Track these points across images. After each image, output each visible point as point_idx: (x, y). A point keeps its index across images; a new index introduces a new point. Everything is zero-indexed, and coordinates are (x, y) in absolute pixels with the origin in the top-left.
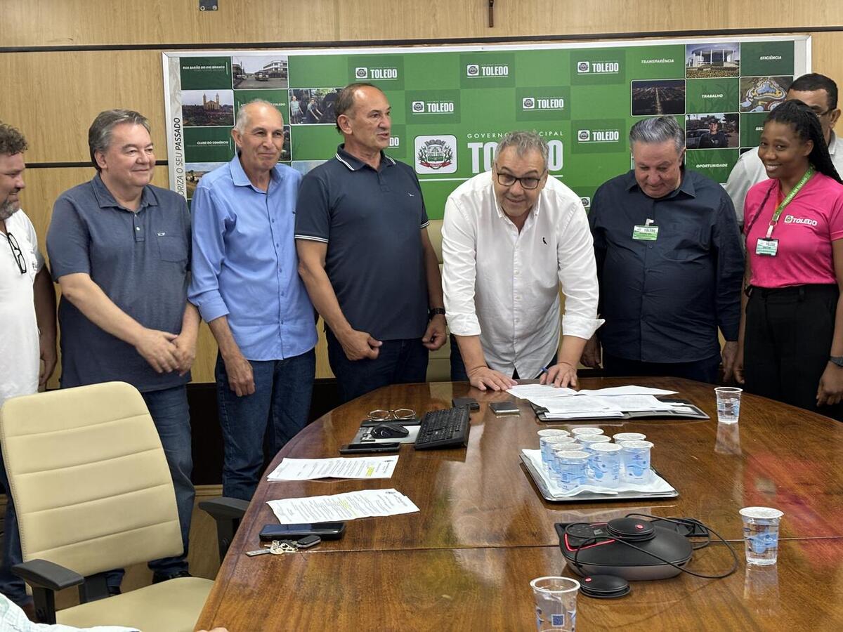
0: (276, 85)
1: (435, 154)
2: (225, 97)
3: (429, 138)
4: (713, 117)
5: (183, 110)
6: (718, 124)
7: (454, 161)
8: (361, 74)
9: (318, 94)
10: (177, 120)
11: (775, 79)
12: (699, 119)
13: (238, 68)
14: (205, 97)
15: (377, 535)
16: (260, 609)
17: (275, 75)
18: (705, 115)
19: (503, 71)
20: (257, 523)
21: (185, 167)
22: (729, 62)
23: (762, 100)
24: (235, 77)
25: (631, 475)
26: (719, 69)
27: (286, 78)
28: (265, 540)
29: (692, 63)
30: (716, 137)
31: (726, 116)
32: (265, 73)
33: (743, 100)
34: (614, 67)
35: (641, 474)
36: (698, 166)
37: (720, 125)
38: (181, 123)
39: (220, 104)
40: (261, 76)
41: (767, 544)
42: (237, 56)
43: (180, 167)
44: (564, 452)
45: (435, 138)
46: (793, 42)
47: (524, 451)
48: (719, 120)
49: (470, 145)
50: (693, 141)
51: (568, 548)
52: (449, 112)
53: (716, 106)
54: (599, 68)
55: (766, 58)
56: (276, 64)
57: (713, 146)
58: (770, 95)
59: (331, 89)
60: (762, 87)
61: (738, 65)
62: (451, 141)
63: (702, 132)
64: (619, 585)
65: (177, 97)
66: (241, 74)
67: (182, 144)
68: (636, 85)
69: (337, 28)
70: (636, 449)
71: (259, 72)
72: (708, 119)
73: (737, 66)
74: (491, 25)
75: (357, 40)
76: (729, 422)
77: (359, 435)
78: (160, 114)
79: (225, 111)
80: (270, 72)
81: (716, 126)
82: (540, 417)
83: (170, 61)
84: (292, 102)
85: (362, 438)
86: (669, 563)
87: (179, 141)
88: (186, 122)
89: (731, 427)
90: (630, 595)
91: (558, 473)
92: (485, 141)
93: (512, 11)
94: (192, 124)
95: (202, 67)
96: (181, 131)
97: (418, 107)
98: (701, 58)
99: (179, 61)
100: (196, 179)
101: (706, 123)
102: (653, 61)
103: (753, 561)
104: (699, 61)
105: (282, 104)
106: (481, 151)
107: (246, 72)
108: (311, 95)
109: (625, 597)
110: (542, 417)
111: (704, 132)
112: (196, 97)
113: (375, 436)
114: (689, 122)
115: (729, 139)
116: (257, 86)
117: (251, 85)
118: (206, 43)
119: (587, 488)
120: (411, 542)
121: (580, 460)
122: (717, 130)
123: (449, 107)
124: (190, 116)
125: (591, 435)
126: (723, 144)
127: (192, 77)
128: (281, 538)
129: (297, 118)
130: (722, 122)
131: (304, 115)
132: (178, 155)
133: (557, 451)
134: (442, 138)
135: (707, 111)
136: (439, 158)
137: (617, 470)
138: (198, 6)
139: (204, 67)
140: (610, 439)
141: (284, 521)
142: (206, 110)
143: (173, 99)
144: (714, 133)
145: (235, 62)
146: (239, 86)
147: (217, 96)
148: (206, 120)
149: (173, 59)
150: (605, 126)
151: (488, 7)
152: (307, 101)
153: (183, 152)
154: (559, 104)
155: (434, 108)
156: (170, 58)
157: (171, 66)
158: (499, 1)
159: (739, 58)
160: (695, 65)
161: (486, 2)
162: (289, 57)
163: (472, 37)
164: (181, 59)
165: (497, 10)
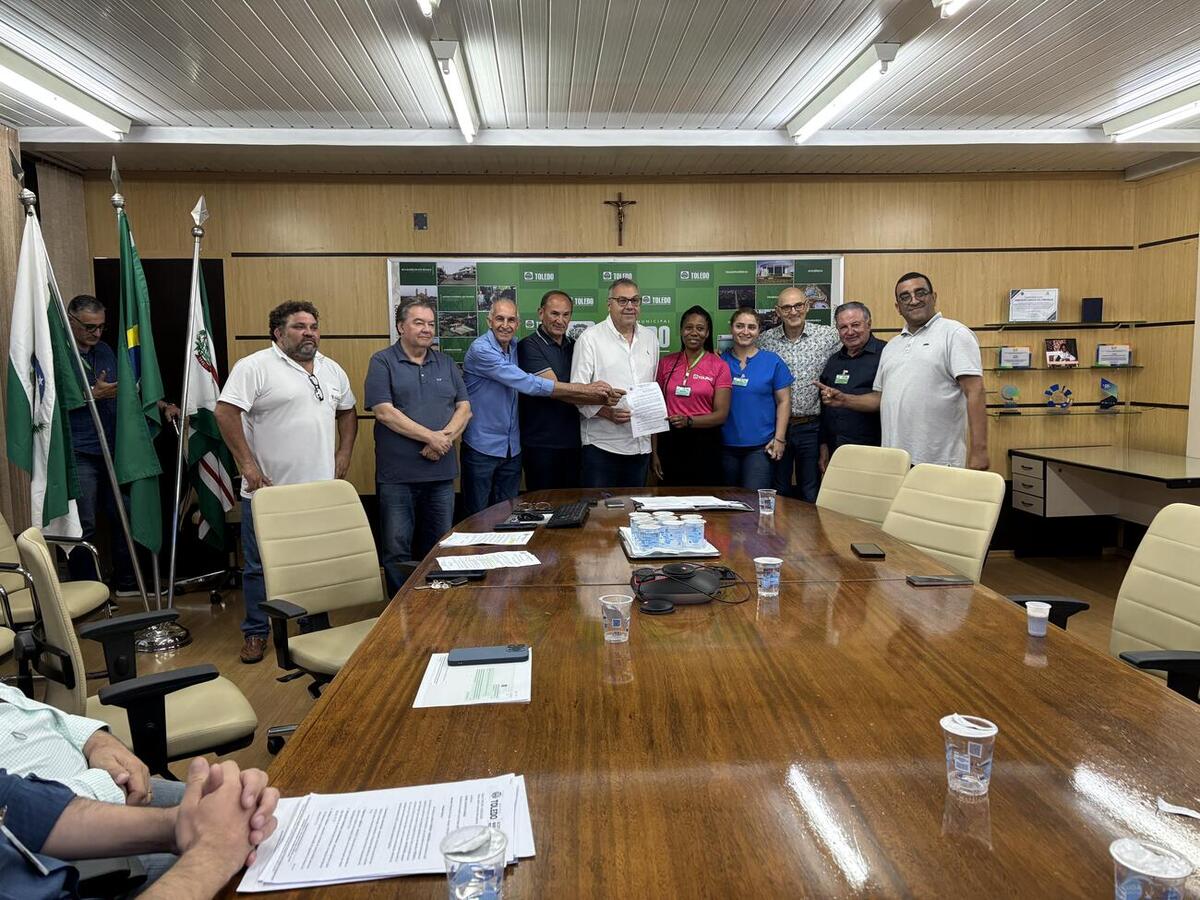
0: (467, 282)
2: (432, 291)
3: (576, 323)
9: (498, 290)
11: (818, 286)
13: (441, 270)
15: (509, 578)
16: (417, 621)
17: (467, 276)
18: (769, 311)
19: (628, 276)
20: (426, 571)
22: (786, 273)
24: (439, 277)
26: (779, 278)
27: (475, 278)
28: (429, 580)
29: (760, 274)
32: (460, 274)
34: (706, 276)
35: (697, 541)
40: (457, 276)
42: (441, 262)
45: (581, 323)
46: (829, 262)
47: (620, 528)
51: (636, 583)
52: (590, 304)
54: (696, 276)
55: (812, 271)
56: (468, 268)
59: (507, 286)
61: (792, 275)
62: (590, 325)
63: (767, 322)
64: (667, 606)
65: (397, 290)
66: (443, 275)
68: (721, 288)
69: (512, 243)
71: (456, 274)
72: (771, 313)
73: (792, 277)
74: (620, 244)
75: (526, 252)
76: (767, 513)
77: (509, 519)
78: (385, 301)
80: (464, 274)
81: (776, 318)
82: (639, 508)
83: (392, 265)
84: (479, 295)
85: (511, 521)
86: (704, 593)
89: (769, 517)
90: (673, 612)
93: (635, 235)
95: (415, 269)
98: (766, 270)
99: (398, 265)
101: (769, 316)
102: (735, 272)
104: (765, 273)
105: (471, 297)
107: (447, 273)
109: (671, 613)
112: (410, 290)
113: (520, 520)
116: (455, 283)
117: (450, 283)
118: (419, 253)
119: (659, 550)
123: (590, 301)
125: (665, 516)
127: (408, 276)
128: (439, 579)
129: (482, 306)
134: (585, 323)
138: (413, 225)
139: (417, 270)
140: (678, 518)
141: (444, 569)
143: (394, 292)
144: (775, 323)
145: (439, 266)
146: (442, 283)
147: (426, 290)
149: (395, 264)
151: (618, 231)
152: (490, 295)
154: (667, 300)
155: (579, 301)
156: (393, 263)
157: (393, 268)
158: (626, 227)
159: (793, 270)
160: (762, 275)
161: (617, 227)
162: (478, 264)
163: (607, 251)
164: (401, 264)
165: (625, 233)
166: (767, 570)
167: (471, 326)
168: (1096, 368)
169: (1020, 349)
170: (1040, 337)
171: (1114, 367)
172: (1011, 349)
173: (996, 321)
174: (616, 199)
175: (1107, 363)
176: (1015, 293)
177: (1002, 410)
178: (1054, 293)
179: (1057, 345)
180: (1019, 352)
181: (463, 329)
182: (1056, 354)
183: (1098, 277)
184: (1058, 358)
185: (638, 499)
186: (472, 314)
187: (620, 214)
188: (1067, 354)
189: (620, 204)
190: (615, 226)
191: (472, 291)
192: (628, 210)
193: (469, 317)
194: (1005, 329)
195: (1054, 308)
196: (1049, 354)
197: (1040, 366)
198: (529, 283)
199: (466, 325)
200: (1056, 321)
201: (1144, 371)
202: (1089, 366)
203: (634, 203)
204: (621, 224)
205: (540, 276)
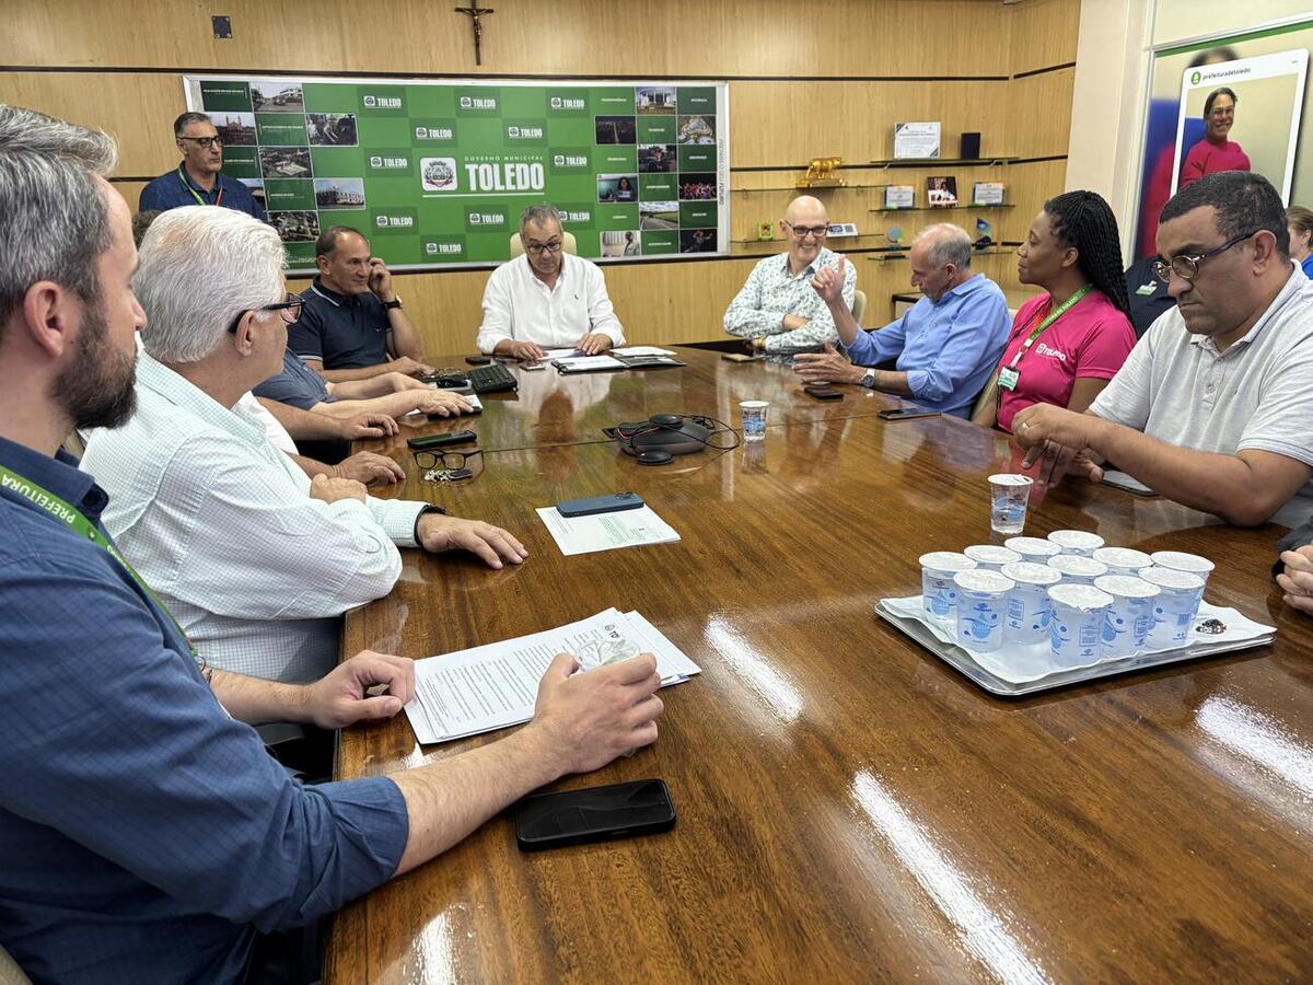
0: (291, 109)
1: (439, 174)
2: (247, 119)
3: (432, 160)
7: (455, 180)
8: (369, 102)
9: (333, 119)
11: (704, 118)
13: (256, 92)
14: (228, 119)
17: (291, 100)
18: (652, 146)
19: (491, 103)
22: (668, 103)
23: (695, 134)
24: (254, 101)
26: (661, 108)
27: (302, 103)
29: (640, 103)
30: (660, 164)
31: (668, 147)
32: (282, 98)
33: (679, 134)
34: (580, 104)
36: (648, 187)
37: (663, 154)
39: (242, 125)
40: (278, 101)
42: (255, 82)
45: (438, 160)
46: (714, 89)
48: (662, 150)
49: (467, 166)
50: (643, 166)
51: (623, 436)
52: (448, 137)
53: (659, 138)
54: (569, 104)
55: (696, 100)
56: (292, 90)
57: (659, 171)
58: (699, 130)
60: (693, 124)
61: (675, 105)
62: (451, 163)
64: (661, 456)
66: (260, 98)
68: (598, 119)
69: (344, 59)
71: (276, 97)
74: (478, 63)
75: (363, 71)
79: (248, 132)
80: (286, 97)
81: (660, 154)
82: (563, 370)
83: (191, 84)
84: (309, 125)
92: (479, 163)
93: (496, 52)
95: (222, 91)
97: (421, 133)
98: (647, 99)
99: (200, 84)
101: (653, 152)
102: (612, 100)
103: (748, 438)
104: (645, 101)
105: (300, 127)
106: (477, 171)
107: (265, 96)
109: (672, 463)
111: (652, 159)
114: (640, 151)
115: (670, 165)
116: (276, 109)
117: (270, 109)
118: (224, 68)
122: (661, 158)
123: (448, 134)
126: (666, 169)
127: (213, 99)
129: (315, 140)
131: (321, 137)
134: (443, 160)
136: (442, 177)
138: (212, 32)
139: (224, 91)
142: (231, 131)
144: (659, 160)
145: (252, 87)
146: (259, 109)
147: (239, 118)
148: (234, 140)
149: (194, 83)
150: (576, 153)
151: (475, 47)
152: (323, 124)
154: (538, 133)
155: (435, 134)
156: (191, 81)
157: (192, 88)
158: (484, 41)
159: (675, 99)
160: (643, 104)
162: (303, 84)
163: (463, 72)
164: (201, 82)
165: (483, 50)
167: (303, 165)
168: (973, 208)
169: (904, 188)
170: (921, 175)
171: (989, 206)
172: (896, 188)
173: (880, 158)
174: (469, 7)
175: (983, 202)
176: (900, 126)
177: (887, 253)
178: (936, 127)
179: (938, 183)
180: (903, 191)
181: (293, 168)
182: (938, 192)
183: (977, 110)
184: (939, 198)
186: (302, 150)
187: (476, 25)
188: (947, 193)
189: (474, 11)
190: (472, 41)
191: (300, 120)
192: (484, 20)
193: (299, 153)
194: (891, 166)
195: (936, 144)
196: (931, 193)
197: (922, 207)
198: (371, 110)
199: (297, 163)
200: (938, 157)
201: (1016, 209)
202: (966, 205)
203: (491, 11)
204: (477, 37)
205: (383, 102)
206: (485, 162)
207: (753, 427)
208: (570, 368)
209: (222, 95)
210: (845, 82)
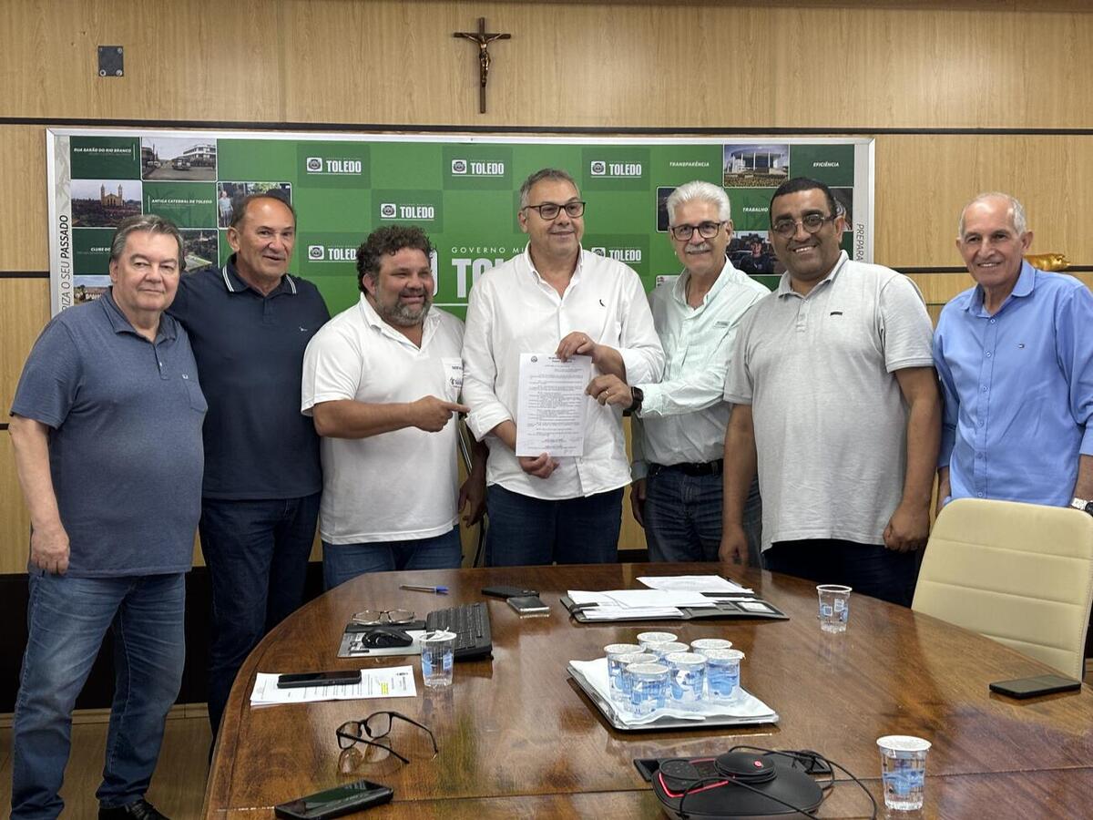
0: (199, 176)
2: (131, 190)
4: (756, 236)
5: (72, 204)
6: (762, 245)
10: (64, 219)
12: (740, 237)
13: (149, 152)
14: (103, 189)
17: (200, 162)
18: (746, 233)
19: (498, 169)
20: (239, 767)
21: (72, 280)
22: (776, 168)
24: (145, 164)
25: (716, 693)
26: (763, 176)
27: (214, 167)
29: (731, 168)
30: (760, 260)
32: (186, 160)
34: (636, 170)
37: (764, 246)
38: (70, 223)
39: (124, 198)
40: (180, 164)
41: (912, 784)
42: (149, 137)
43: (66, 280)
44: (635, 665)
46: (853, 145)
47: (572, 662)
48: (762, 239)
49: (455, 262)
51: (667, 792)
52: (428, 218)
53: (760, 222)
54: (617, 170)
55: (821, 165)
56: (201, 149)
57: (758, 271)
59: (274, 184)
61: (787, 172)
63: (742, 254)
65: (66, 187)
66: (153, 160)
67: (70, 250)
68: (663, 192)
69: (283, 105)
70: (721, 660)
71: (178, 159)
72: (751, 237)
73: (785, 174)
74: (483, 110)
75: (309, 122)
77: (345, 643)
78: (41, 209)
79: (130, 209)
80: (193, 159)
81: (760, 246)
82: (577, 616)
83: (57, 140)
84: (222, 199)
85: (350, 648)
86: (798, 811)
87: (66, 246)
88: (76, 221)
91: (625, 692)
92: (474, 257)
93: (510, 94)
94: (84, 224)
95: (100, 150)
96: (70, 233)
97: (388, 211)
98: (741, 163)
99: (69, 141)
100: (87, 297)
101: (748, 243)
102: (684, 164)
104: (739, 166)
105: (207, 202)
106: (469, 269)
107: (160, 157)
108: (247, 191)
110: (581, 618)
111: (746, 254)
112: (91, 189)
113: (369, 644)
115: (775, 263)
116: (175, 176)
117: (166, 175)
118: (107, 118)
119: (666, 712)
120: (453, 789)
121: (656, 676)
122: (761, 252)
123: (428, 213)
124: (82, 214)
125: (663, 643)
126: (769, 270)
127: (85, 162)
129: (228, 220)
130: (767, 242)
132: (63, 264)
133: (626, 664)
135: (750, 227)
137: (701, 688)
138: (96, 69)
139: (103, 150)
140: (687, 648)
142: (104, 207)
143: (59, 190)
144: (758, 255)
145: (145, 144)
146: (151, 176)
147: (120, 188)
148: (104, 219)
149: (62, 139)
150: (625, 243)
151: (478, 88)
153: (71, 261)
155: (409, 212)
156: (57, 136)
157: (58, 146)
158: (492, 80)
159: (787, 163)
160: (736, 170)
161: (477, 79)
162: (218, 140)
163: (458, 123)
164: (73, 138)
165: (491, 91)
166: (901, 762)
167: (206, 256)
174: (473, 29)
181: (192, 261)
185: (579, 597)
186: (207, 234)
187: (483, 57)
189: (481, 37)
190: (473, 78)
191: (208, 191)
192: (495, 49)
193: (203, 239)
198: (315, 177)
199: (196, 254)
203: (507, 37)
204: (483, 74)
205: (335, 166)
206: (482, 256)
207: (900, 786)
208: (590, 615)
209: (100, 156)
210: (1070, 137)
